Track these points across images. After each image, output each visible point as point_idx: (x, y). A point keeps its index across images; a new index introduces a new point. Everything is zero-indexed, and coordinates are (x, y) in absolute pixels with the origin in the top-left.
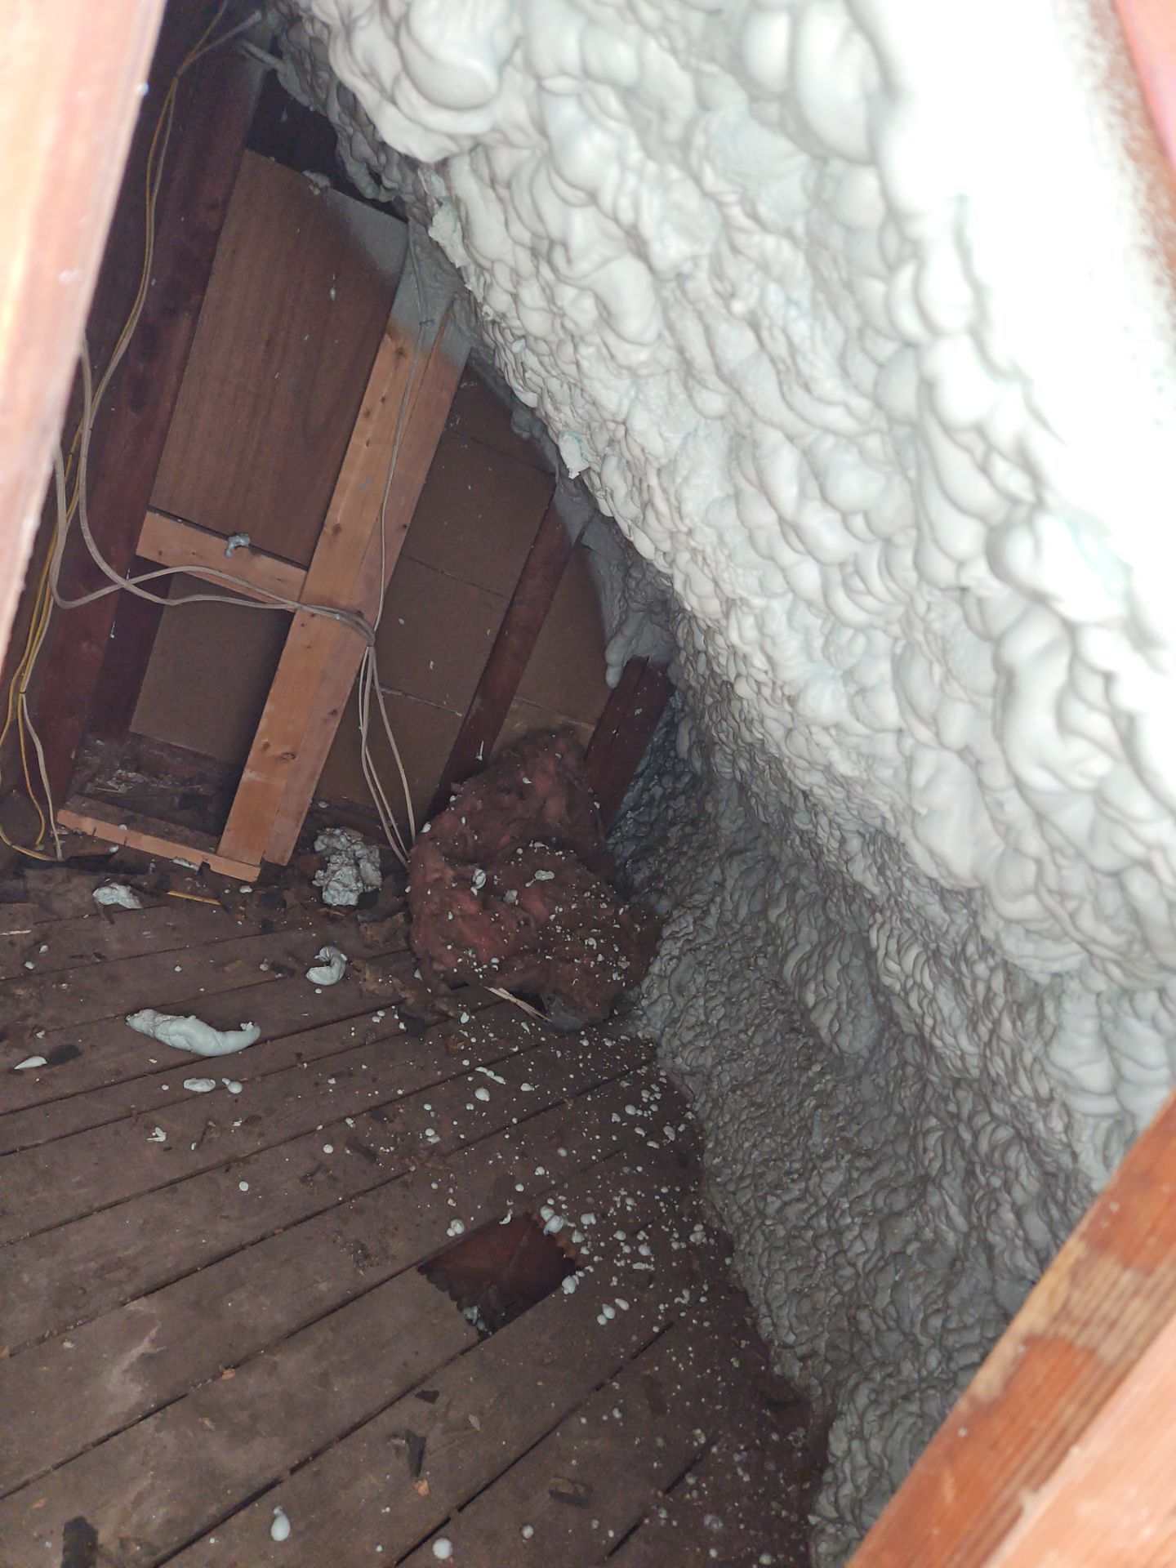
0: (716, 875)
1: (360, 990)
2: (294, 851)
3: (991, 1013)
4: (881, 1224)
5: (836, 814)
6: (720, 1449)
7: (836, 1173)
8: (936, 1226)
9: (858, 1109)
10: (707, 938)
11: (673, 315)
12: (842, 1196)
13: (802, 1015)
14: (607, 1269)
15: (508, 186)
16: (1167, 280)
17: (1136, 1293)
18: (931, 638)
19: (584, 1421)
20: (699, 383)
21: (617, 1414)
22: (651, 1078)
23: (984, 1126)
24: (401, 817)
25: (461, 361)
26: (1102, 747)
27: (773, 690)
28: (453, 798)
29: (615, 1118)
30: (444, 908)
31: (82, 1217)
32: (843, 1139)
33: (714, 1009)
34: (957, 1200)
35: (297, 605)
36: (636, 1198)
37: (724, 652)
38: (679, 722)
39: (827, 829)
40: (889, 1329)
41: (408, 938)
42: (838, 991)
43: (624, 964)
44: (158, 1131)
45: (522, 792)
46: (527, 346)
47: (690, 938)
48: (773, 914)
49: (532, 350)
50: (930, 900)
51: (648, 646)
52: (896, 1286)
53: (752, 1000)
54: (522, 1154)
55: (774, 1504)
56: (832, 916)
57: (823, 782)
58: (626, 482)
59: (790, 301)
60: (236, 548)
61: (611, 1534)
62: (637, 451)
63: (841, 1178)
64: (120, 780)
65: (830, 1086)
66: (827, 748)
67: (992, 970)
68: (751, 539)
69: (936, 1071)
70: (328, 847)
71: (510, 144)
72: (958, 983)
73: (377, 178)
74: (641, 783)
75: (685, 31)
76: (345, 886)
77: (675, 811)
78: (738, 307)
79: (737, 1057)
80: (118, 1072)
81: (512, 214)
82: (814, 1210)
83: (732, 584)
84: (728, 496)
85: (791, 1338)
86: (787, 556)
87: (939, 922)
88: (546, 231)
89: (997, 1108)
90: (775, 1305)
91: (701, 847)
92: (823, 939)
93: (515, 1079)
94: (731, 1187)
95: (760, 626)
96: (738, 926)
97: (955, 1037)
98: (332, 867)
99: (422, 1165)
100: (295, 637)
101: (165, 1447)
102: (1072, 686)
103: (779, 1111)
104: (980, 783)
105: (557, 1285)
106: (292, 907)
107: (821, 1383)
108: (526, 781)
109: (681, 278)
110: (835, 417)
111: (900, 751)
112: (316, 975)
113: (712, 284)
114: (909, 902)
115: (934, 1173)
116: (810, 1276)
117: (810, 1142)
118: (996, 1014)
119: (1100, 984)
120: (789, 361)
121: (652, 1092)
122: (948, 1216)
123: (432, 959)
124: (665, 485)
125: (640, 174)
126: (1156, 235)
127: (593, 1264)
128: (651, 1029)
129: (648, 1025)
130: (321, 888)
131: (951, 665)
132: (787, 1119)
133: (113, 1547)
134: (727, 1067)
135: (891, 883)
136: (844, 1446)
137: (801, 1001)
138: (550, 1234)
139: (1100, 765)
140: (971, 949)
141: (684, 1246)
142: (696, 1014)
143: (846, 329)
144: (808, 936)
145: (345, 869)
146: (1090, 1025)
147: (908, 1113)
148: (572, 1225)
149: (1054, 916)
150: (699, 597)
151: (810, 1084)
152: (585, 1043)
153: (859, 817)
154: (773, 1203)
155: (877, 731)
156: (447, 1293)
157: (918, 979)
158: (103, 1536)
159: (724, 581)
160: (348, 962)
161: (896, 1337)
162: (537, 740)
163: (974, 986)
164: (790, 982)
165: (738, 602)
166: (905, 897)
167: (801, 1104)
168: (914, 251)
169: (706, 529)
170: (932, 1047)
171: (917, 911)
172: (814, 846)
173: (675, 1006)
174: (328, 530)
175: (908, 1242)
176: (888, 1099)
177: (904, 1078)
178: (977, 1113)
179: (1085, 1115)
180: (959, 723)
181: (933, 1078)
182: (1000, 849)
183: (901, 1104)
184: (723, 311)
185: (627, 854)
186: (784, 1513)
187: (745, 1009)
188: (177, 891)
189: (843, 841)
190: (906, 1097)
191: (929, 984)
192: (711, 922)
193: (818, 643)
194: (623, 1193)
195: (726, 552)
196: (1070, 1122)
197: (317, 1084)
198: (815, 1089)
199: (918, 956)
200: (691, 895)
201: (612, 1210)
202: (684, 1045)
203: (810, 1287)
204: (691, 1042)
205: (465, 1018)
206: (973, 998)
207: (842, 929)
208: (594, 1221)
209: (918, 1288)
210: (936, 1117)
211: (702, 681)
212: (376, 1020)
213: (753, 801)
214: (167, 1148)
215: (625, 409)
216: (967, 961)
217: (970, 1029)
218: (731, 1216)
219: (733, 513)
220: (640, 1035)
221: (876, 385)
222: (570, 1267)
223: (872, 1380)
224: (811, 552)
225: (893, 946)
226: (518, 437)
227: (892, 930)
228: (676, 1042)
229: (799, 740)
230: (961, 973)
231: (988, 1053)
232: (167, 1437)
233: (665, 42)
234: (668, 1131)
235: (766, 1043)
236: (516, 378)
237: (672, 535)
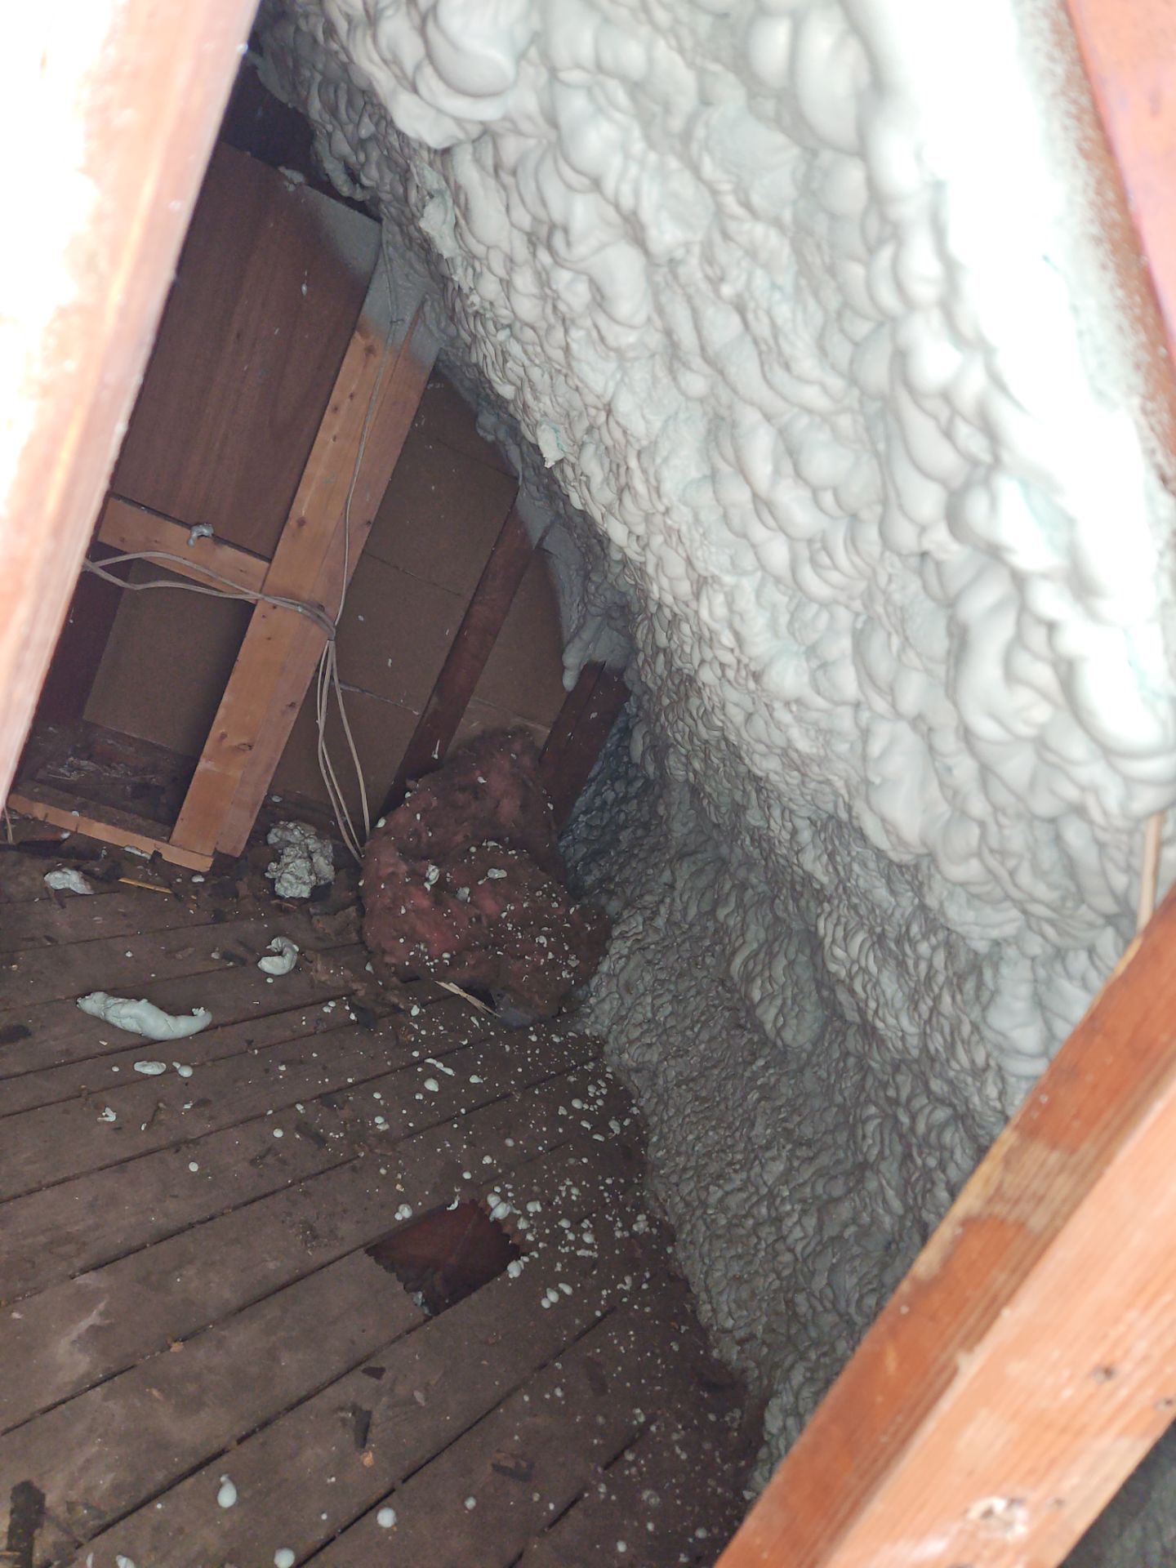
0: (666, 876)
1: (312, 980)
2: (248, 842)
3: (932, 990)
4: (819, 1210)
5: (790, 800)
6: (658, 1428)
7: (778, 1163)
8: (873, 1211)
9: (801, 1101)
10: (656, 938)
11: (664, 299)
12: (783, 1185)
13: (748, 1012)
14: (550, 1256)
15: (514, 173)
16: (1110, 264)
17: (1062, 1170)
18: (890, 609)
19: (526, 1398)
20: (684, 364)
21: (559, 1393)
22: (599, 1074)
23: (922, 1108)
24: (356, 813)
25: (430, 361)
26: (1044, 695)
27: (738, 670)
28: (408, 795)
29: (562, 1111)
30: (396, 903)
31: (30, 1192)
32: (785, 1129)
33: (662, 1006)
34: (893, 1183)
35: (260, 596)
36: (581, 1188)
37: (689, 641)
38: (633, 727)
39: (779, 821)
40: (826, 1310)
41: (360, 931)
42: (783, 987)
43: (573, 962)
44: (108, 1111)
45: (477, 791)
46: (512, 335)
47: (640, 937)
48: (721, 914)
49: (518, 340)
50: (877, 883)
51: (605, 649)
52: (833, 1269)
53: (699, 998)
54: (470, 1143)
55: (711, 1482)
56: (780, 913)
57: (779, 769)
58: (603, 470)
59: (774, 286)
60: (199, 537)
61: (552, 1507)
62: (618, 434)
63: (782, 1167)
64: (72, 768)
65: (773, 1080)
66: (787, 726)
67: (934, 949)
68: (726, 518)
69: (877, 1057)
70: (281, 839)
71: (518, 132)
72: (901, 964)
73: (354, 177)
74: (593, 788)
75: (693, 32)
76: (297, 878)
77: (627, 814)
78: (727, 290)
79: (681, 1053)
80: (68, 1052)
81: (515, 199)
82: (755, 1199)
83: (705, 561)
84: (705, 477)
85: (730, 1323)
86: (759, 533)
87: (885, 905)
88: (549, 214)
89: (936, 1085)
90: (714, 1292)
91: (652, 850)
92: (771, 938)
93: (463, 1071)
94: (674, 1179)
95: (730, 604)
96: (687, 926)
97: (897, 1018)
98: (285, 860)
99: (371, 1151)
100: (256, 628)
101: (113, 1415)
102: (1018, 640)
103: (722, 1107)
104: (931, 749)
105: (504, 1269)
106: (245, 897)
107: (758, 1364)
108: (481, 780)
109: (673, 264)
110: (812, 395)
111: (857, 725)
112: (268, 965)
113: (703, 270)
114: (857, 886)
115: (872, 1158)
116: (751, 1262)
117: (753, 1133)
118: (936, 990)
119: (1035, 946)
120: (771, 342)
121: (599, 1087)
122: (885, 1201)
123: (384, 952)
124: (645, 465)
125: (642, 163)
126: (1103, 224)
127: (538, 1250)
128: (599, 1027)
129: (595, 1022)
130: (274, 879)
131: (908, 632)
132: (730, 1113)
133: (60, 1511)
134: (672, 1062)
135: (840, 868)
136: (780, 1423)
137: (748, 996)
138: (496, 1221)
139: (1042, 713)
140: (915, 929)
141: (626, 1234)
142: (644, 1012)
143: (825, 311)
144: (756, 934)
145: (298, 862)
146: (1024, 990)
147: (849, 1103)
148: (518, 1212)
149: (996, 878)
150: (670, 579)
151: (754, 1078)
152: (534, 1038)
153: (813, 802)
154: (715, 1193)
155: (837, 704)
156: (394, 1274)
157: (863, 963)
158: (51, 1500)
159: (697, 558)
160: (300, 953)
161: (830, 1319)
162: (490, 741)
163: (916, 966)
164: (736, 978)
165: (710, 580)
166: (853, 882)
167: (744, 1098)
168: (894, 234)
169: (682, 507)
170: (874, 1028)
171: (865, 896)
172: (765, 845)
173: (623, 1004)
174: (292, 522)
175: (846, 1226)
176: (828, 1091)
177: (845, 1069)
178: (916, 1096)
179: (1019, 1077)
180: (914, 692)
181: (873, 1064)
182: (947, 816)
183: (841, 1094)
184: (711, 295)
185: (580, 855)
186: (719, 1490)
187: (691, 1008)
188: (130, 878)
189: (794, 832)
190: (846, 1087)
191: (873, 969)
192: (660, 922)
193: (784, 619)
194: (569, 1183)
195: (701, 531)
196: (1004, 1087)
197: (267, 1071)
198: (759, 1083)
199: (863, 941)
200: (641, 896)
201: (557, 1199)
202: (631, 1042)
203: (749, 1273)
204: (638, 1039)
205: (415, 1011)
206: (915, 978)
207: (789, 927)
208: (539, 1209)
209: (853, 1271)
210: (876, 1105)
211: (659, 682)
212: (326, 1010)
213: (705, 802)
214: (117, 1128)
215: (611, 390)
216: (910, 940)
217: (912, 1008)
218: (673, 1207)
219: (710, 494)
220: (588, 1032)
221: (852, 362)
222: (515, 1253)
223: (808, 1359)
224: (782, 528)
225: (840, 933)
226: (482, 439)
227: (839, 919)
228: (623, 1039)
229: (759, 723)
230: (904, 954)
231: (928, 1030)
232: (115, 1407)
233: (673, 42)
234: (614, 1125)
235: (712, 1039)
236: (495, 370)
237: (648, 518)
